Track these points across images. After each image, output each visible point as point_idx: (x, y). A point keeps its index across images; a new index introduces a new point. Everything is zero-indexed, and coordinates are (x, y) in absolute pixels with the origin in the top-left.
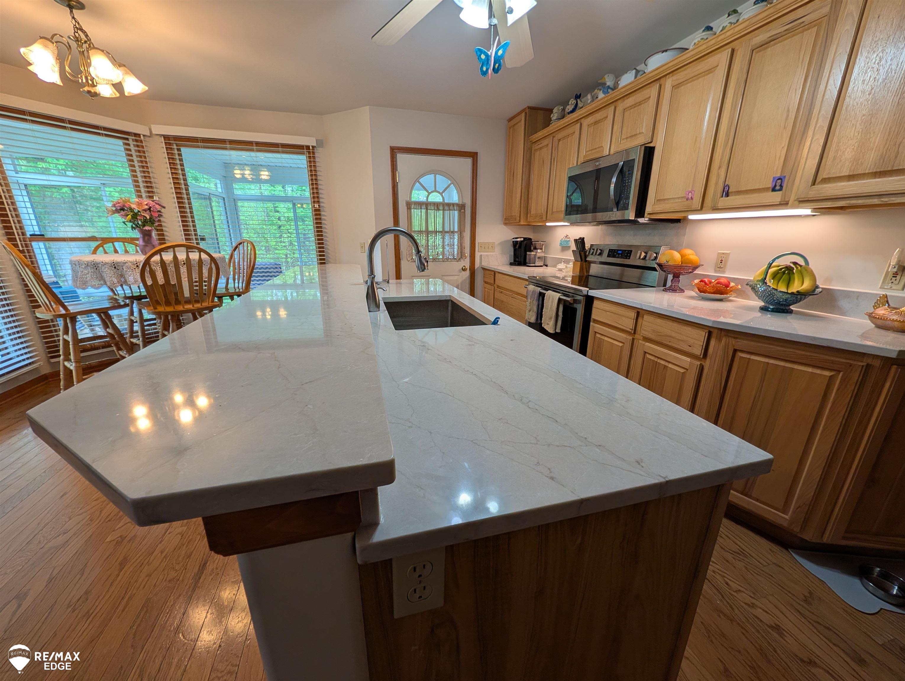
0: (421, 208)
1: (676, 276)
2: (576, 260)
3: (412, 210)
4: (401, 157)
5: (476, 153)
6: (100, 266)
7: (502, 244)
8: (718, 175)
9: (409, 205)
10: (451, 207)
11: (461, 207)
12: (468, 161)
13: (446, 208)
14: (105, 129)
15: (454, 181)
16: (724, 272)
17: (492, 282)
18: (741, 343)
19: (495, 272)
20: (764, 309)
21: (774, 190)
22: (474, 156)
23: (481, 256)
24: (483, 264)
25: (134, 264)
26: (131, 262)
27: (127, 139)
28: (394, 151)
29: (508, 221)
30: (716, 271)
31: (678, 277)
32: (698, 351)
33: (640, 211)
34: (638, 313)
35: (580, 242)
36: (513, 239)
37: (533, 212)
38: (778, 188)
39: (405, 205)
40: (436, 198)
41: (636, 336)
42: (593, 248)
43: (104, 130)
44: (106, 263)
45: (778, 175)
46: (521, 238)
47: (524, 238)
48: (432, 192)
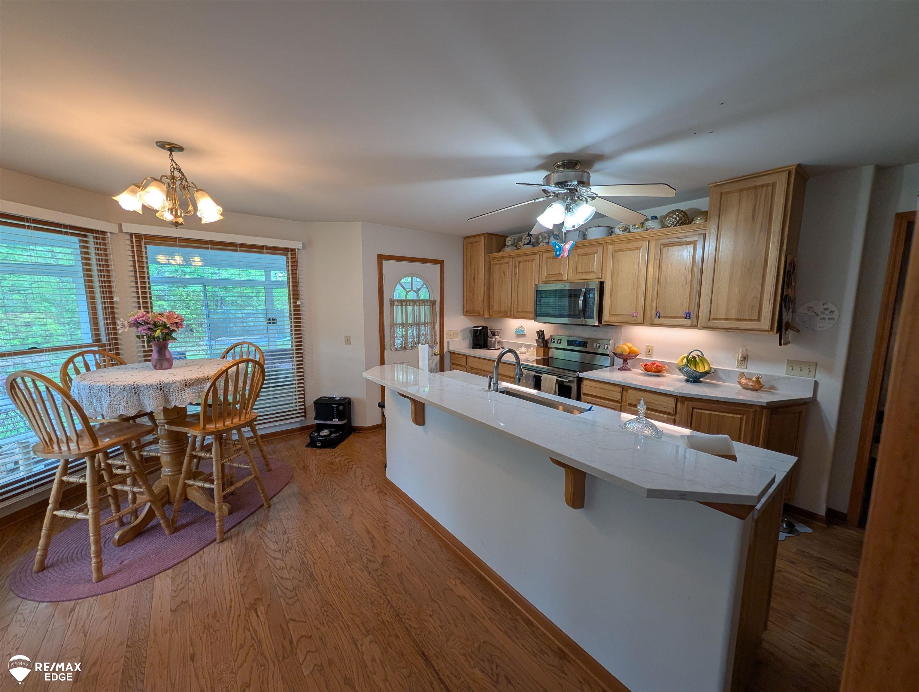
0: (402, 305)
1: (625, 360)
2: (539, 346)
3: (395, 307)
4: (385, 263)
5: (443, 261)
6: (142, 389)
7: (463, 331)
8: (651, 306)
9: (392, 302)
10: (426, 303)
11: (433, 303)
12: (437, 267)
13: (421, 304)
14: (65, 226)
15: (426, 282)
16: (652, 357)
17: (464, 364)
18: (696, 404)
19: (466, 356)
20: (687, 381)
21: (686, 318)
22: (441, 263)
23: (448, 342)
24: (450, 349)
25: (183, 384)
26: (179, 382)
27: (85, 236)
28: (381, 258)
29: (468, 312)
30: (646, 357)
31: (627, 361)
32: (672, 411)
33: (600, 320)
34: (623, 389)
35: (541, 334)
36: (474, 327)
37: (496, 308)
38: (688, 317)
39: (389, 302)
40: (411, 296)
41: (623, 403)
42: (554, 337)
43: (70, 229)
44: (151, 386)
45: (687, 311)
46: (480, 326)
47: (483, 327)
48: (410, 291)
